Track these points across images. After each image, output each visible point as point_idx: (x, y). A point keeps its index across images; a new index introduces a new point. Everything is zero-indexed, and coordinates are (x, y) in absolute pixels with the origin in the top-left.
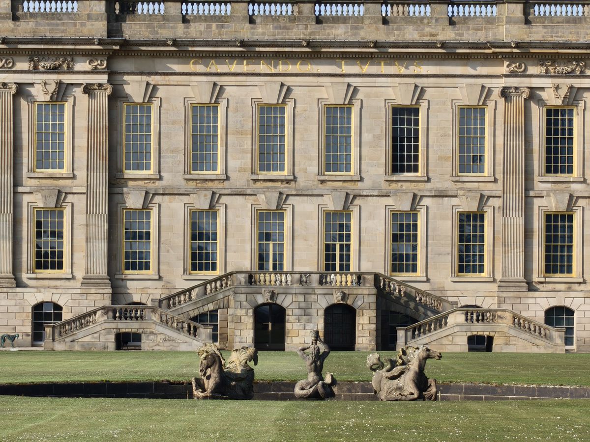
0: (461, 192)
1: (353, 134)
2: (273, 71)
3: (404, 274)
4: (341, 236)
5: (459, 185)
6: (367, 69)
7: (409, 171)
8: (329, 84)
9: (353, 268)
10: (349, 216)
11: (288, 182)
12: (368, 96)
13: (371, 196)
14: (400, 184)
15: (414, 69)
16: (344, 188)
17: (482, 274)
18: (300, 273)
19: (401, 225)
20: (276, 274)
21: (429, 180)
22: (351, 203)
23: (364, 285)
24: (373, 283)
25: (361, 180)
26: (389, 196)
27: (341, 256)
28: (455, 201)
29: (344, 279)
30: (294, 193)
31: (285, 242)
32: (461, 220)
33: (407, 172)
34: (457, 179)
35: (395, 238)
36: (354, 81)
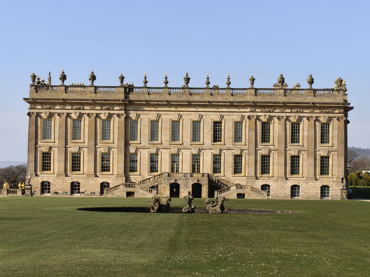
0: (235, 148)
1: (201, 130)
2: (176, 110)
3: (217, 174)
4: (197, 162)
5: (234, 146)
6: (206, 109)
7: (219, 141)
8: (194, 114)
9: (201, 172)
10: (200, 156)
11: (181, 145)
12: (206, 118)
13: (207, 149)
14: (216, 146)
15: (220, 110)
16: (198, 147)
17: (242, 174)
18: (184, 173)
19: (216, 159)
20: (177, 173)
21: (225, 144)
22: (201, 151)
23: (204, 177)
24: (207, 177)
25: (204, 144)
26: (212, 149)
27: (197, 168)
28: (233, 151)
29: (198, 176)
30: (183, 148)
31: (180, 163)
32: (235, 157)
33: (218, 142)
34: (234, 144)
35: (214, 162)
36: (202, 113)
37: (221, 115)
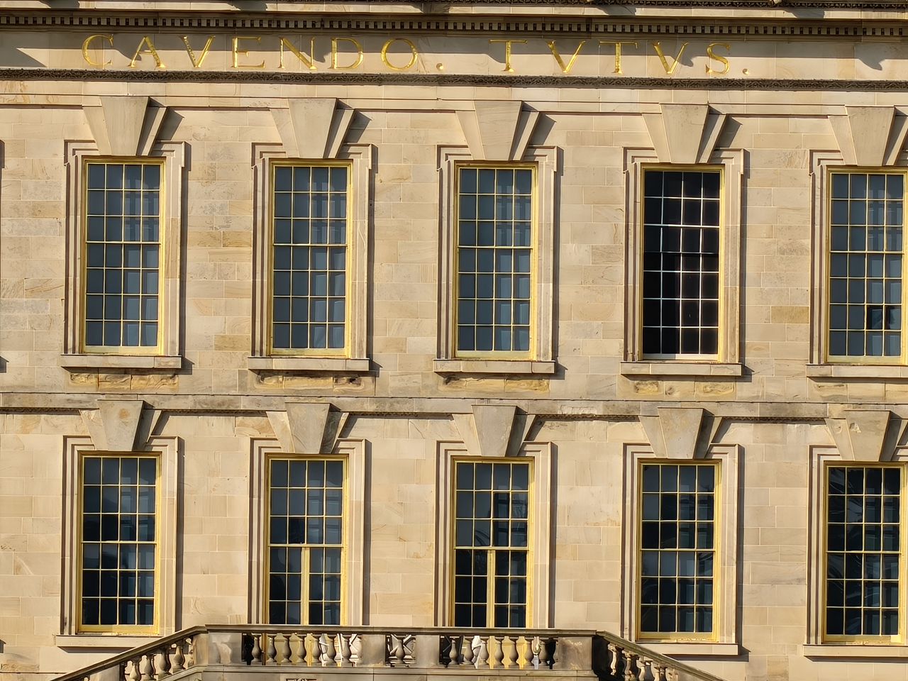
0: (836, 410)
1: (534, 244)
2: (316, 68)
3: (676, 636)
4: (500, 529)
5: (830, 389)
6: (577, 63)
7: (690, 349)
8: (470, 106)
9: (535, 618)
10: (522, 475)
11: (354, 376)
12: (578, 139)
13: (584, 417)
14: (665, 385)
15: (704, 66)
16: (510, 395)
17: (895, 639)
18: (388, 633)
19: (669, 501)
20: (317, 634)
21: (746, 375)
22: (530, 437)
23: (564, 666)
24: (588, 661)
25: (558, 372)
26: (634, 418)
27: (501, 585)
28: (818, 434)
29: (508, 652)
30: (369, 407)
31: (345, 543)
32: (834, 487)
33: (686, 351)
34: (825, 371)
35: (650, 535)
36: (540, 98)
37: (712, 113)
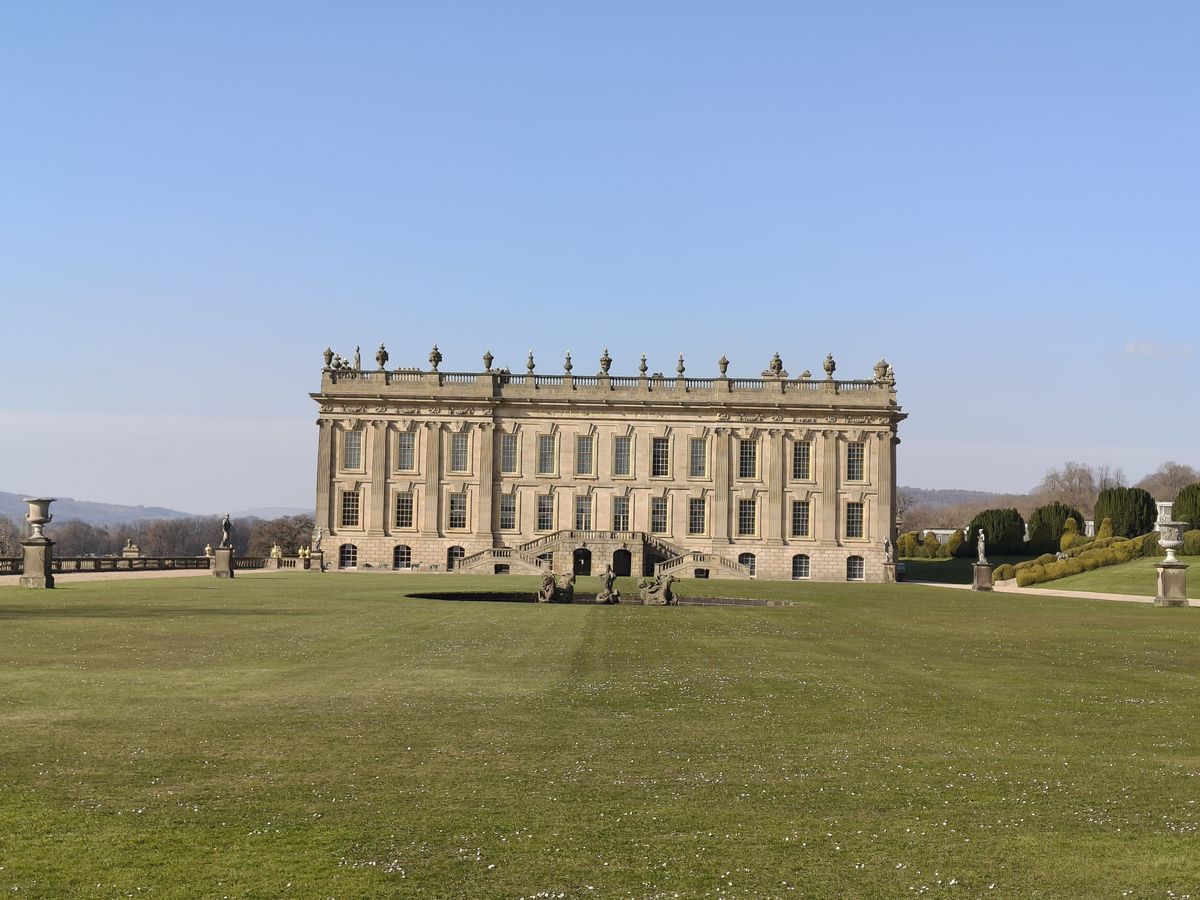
0: (692, 487)
1: (631, 453)
2: (586, 417)
3: (659, 533)
4: (623, 511)
5: (691, 483)
6: (639, 416)
7: (662, 474)
8: (618, 425)
9: (630, 529)
10: (628, 500)
11: (594, 480)
12: (640, 432)
13: (641, 488)
14: (657, 482)
15: (666, 417)
16: (626, 484)
17: (704, 534)
18: (600, 532)
19: (658, 505)
20: (586, 532)
21: (674, 480)
22: (630, 492)
23: (636, 539)
24: (641, 538)
25: (635, 479)
26: (651, 489)
27: (623, 522)
28: (688, 492)
29: (625, 536)
30: (597, 486)
31: (592, 514)
32: (691, 503)
34: (690, 479)
35: (654, 512)
36: (631, 423)
37: (667, 427)
